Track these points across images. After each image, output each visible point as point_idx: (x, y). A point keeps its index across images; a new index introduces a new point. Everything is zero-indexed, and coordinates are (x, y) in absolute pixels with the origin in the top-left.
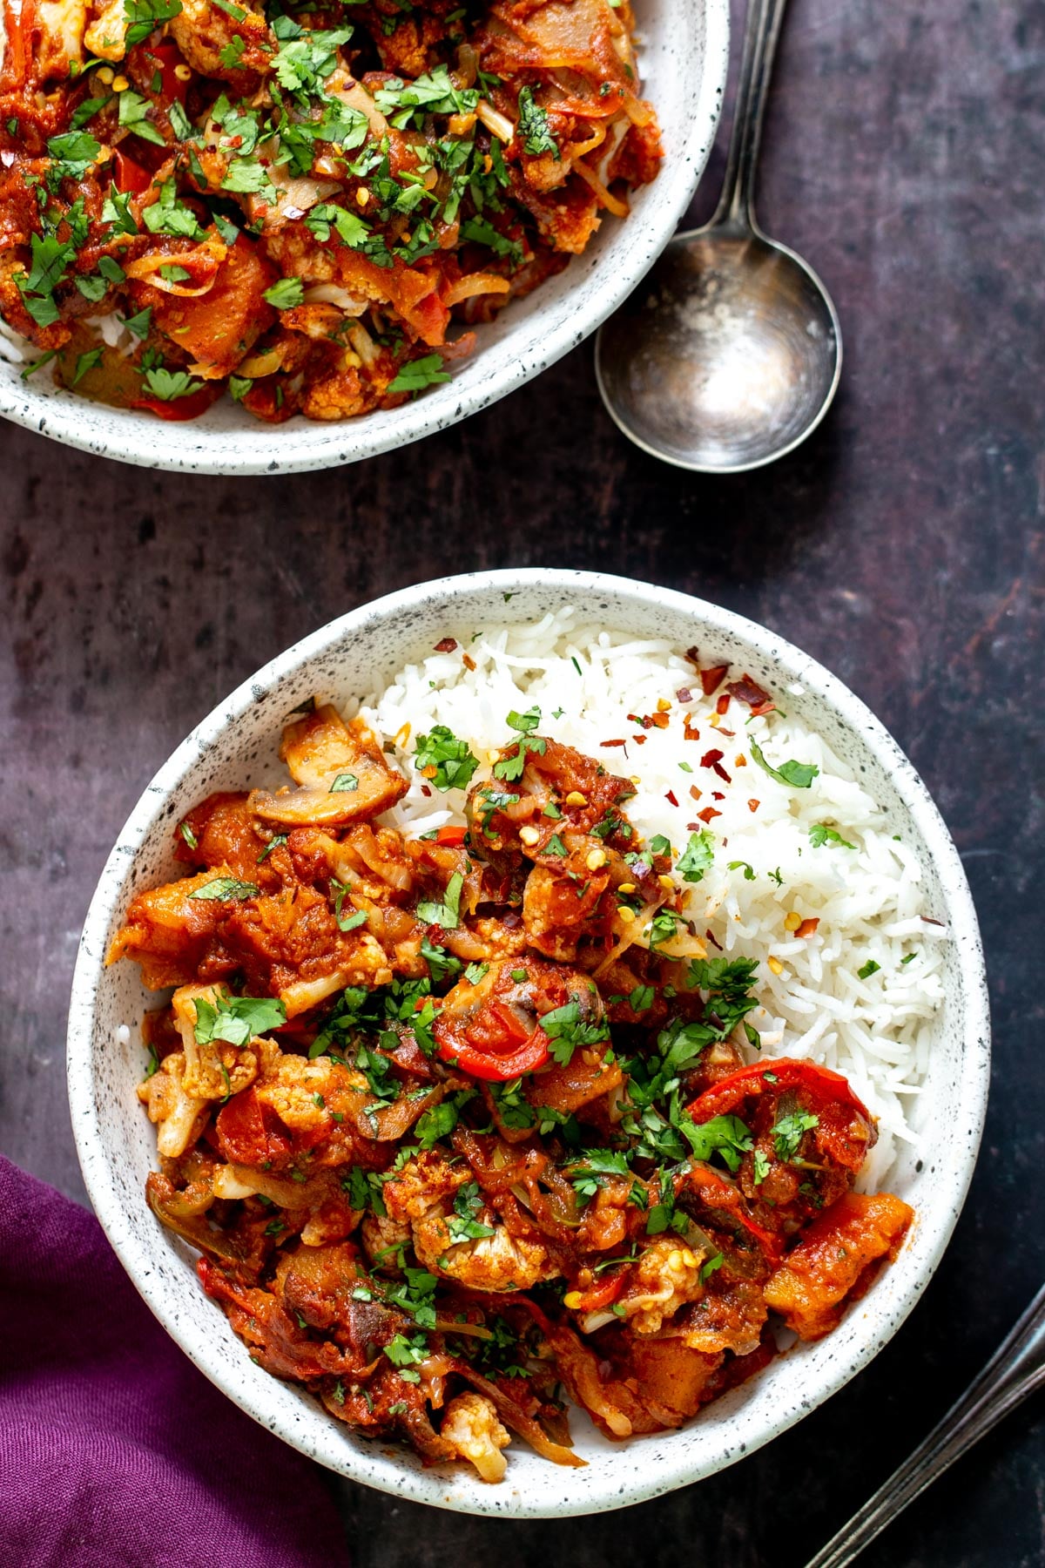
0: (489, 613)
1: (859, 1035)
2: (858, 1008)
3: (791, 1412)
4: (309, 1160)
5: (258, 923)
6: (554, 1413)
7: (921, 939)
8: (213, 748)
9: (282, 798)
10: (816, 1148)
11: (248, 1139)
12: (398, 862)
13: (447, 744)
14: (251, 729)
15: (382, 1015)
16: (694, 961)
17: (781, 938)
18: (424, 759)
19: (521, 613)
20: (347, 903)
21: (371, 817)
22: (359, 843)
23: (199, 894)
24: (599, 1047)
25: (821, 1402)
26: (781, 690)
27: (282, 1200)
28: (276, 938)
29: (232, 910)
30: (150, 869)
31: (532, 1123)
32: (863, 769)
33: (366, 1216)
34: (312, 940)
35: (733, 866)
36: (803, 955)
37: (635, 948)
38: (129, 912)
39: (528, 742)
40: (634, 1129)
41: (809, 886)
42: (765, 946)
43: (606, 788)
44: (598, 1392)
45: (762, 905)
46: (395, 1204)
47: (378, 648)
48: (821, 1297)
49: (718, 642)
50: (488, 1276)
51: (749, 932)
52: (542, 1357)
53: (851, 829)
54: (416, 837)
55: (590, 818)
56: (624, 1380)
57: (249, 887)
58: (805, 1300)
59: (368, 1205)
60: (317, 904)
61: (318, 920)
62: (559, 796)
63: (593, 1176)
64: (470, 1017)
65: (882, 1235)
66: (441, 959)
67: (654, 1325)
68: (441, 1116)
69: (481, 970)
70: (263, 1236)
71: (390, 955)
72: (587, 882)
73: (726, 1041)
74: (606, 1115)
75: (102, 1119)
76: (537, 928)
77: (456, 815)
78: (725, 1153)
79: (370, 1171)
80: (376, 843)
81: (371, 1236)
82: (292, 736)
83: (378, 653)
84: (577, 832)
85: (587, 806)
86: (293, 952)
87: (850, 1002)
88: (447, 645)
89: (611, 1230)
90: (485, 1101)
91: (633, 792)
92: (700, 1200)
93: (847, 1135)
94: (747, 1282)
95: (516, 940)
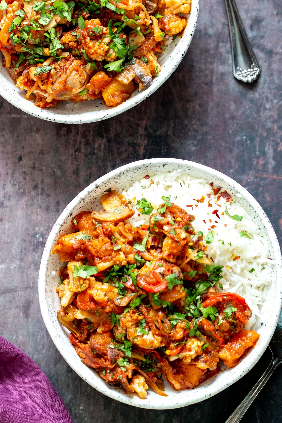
0: (159, 169)
1: (248, 288)
2: (249, 281)
3: (223, 386)
4: (101, 310)
5: (92, 246)
6: (160, 382)
7: (267, 264)
8: (84, 199)
9: (101, 214)
10: (235, 317)
11: (85, 303)
12: (130, 233)
13: (145, 203)
14: (94, 195)
15: (123, 273)
16: (206, 265)
17: (230, 260)
18: (139, 207)
19: (167, 170)
20: (116, 243)
21: (124, 220)
22: (120, 227)
23: (77, 237)
24: (180, 286)
25: (232, 384)
26: (235, 195)
27: (93, 320)
28: (97, 250)
29: (85, 242)
30: (64, 230)
31: (161, 304)
32: (255, 218)
33: (115, 326)
34: (106, 252)
35: (219, 241)
36: (235, 265)
37: (192, 260)
38: (58, 241)
39: (168, 203)
40: (187, 308)
41: (238, 247)
42: (226, 263)
43: (187, 217)
44: (173, 377)
45: (226, 252)
46: (123, 323)
47: (129, 176)
48: (234, 356)
49: (219, 181)
50: (146, 344)
51: (222, 259)
52: (158, 367)
53: (250, 234)
54: (135, 227)
55: (182, 225)
56: (179, 374)
57: (90, 236)
58: (229, 357)
59: (115, 323)
60: (108, 242)
61: (108, 246)
62: (175, 218)
63: (176, 320)
64: (146, 275)
65: (251, 341)
66: (140, 259)
67: (189, 360)
68: (137, 301)
69: (150, 263)
70: (87, 329)
71: (126, 257)
72: (180, 242)
73: (213, 287)
74: (180, 304)
75: (47, 295)
76: (166, 253)
77: (146, 222)
78: (211, 316)
79: (117, 314)
80: (125, 227)
81: (115, 331)
82: (104, 198)
83: (128, 177)
84: (178, 228)
85: (181, 222)
86: (101, 254)
87: (247, 279)
88: (147, 177)
89: (180, 334)
90: (149, 298)
91: (194, 219)
92: (203, 328)
93: (244, 314)
94: (214, 351)
95: (160, 256)
